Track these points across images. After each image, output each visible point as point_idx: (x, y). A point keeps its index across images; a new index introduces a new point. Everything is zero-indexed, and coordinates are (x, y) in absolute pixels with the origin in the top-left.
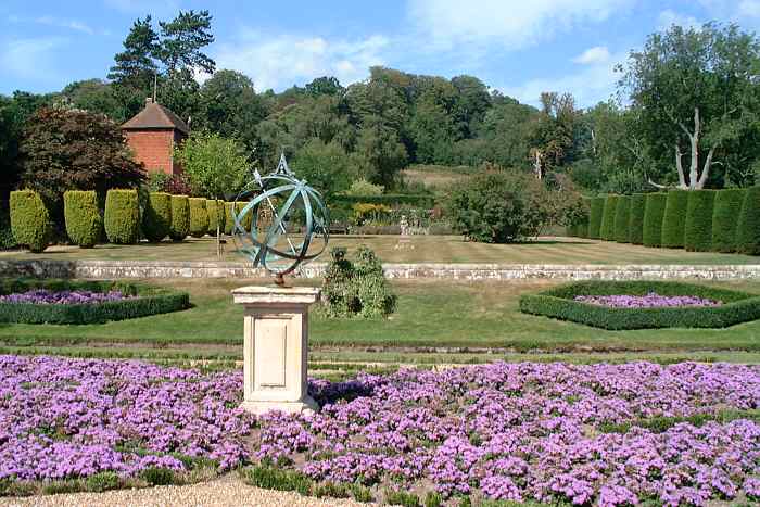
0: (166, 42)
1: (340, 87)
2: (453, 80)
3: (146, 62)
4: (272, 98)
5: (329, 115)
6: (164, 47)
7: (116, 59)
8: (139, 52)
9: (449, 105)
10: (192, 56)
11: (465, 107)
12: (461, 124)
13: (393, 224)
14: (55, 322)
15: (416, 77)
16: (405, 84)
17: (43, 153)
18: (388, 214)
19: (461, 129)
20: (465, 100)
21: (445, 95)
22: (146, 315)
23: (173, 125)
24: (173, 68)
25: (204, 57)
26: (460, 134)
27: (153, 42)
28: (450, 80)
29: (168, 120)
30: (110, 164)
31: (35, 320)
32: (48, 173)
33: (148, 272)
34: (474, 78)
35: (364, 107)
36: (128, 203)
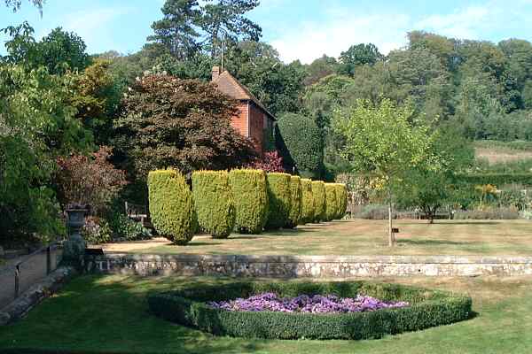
0: (207, 7)
1: (379, 55)
2: (500, 43)
3: (187, 29)
4: (301, 69)
5: (388, 85)
6: (204, 13)
7: (153, 27)
8: (178, 19)
9: (498, 72)
10: (235, 22)
11: (516, 72)
12: (512, 93)
13: (502, 207)
14: (314, 337)
15: (459, 42)
16: (448, 50)
17: (150, 128)
18: (495, 196)
19: (512, 100)
20: (515, 66)
21: (493, 61)
22: (427, 327)
23: (247, 97)
24: (215, 35)
25: (249, 22)
26: (512, 105)
27: (193, 8)
28: (497, 44)
29: (242, 92)
30: (230, 140)
31: (287, 334)
32: (158, 150)
33: (381, 269)
34: (525, 42)
35: (406, 76)
36: (256, 185)
